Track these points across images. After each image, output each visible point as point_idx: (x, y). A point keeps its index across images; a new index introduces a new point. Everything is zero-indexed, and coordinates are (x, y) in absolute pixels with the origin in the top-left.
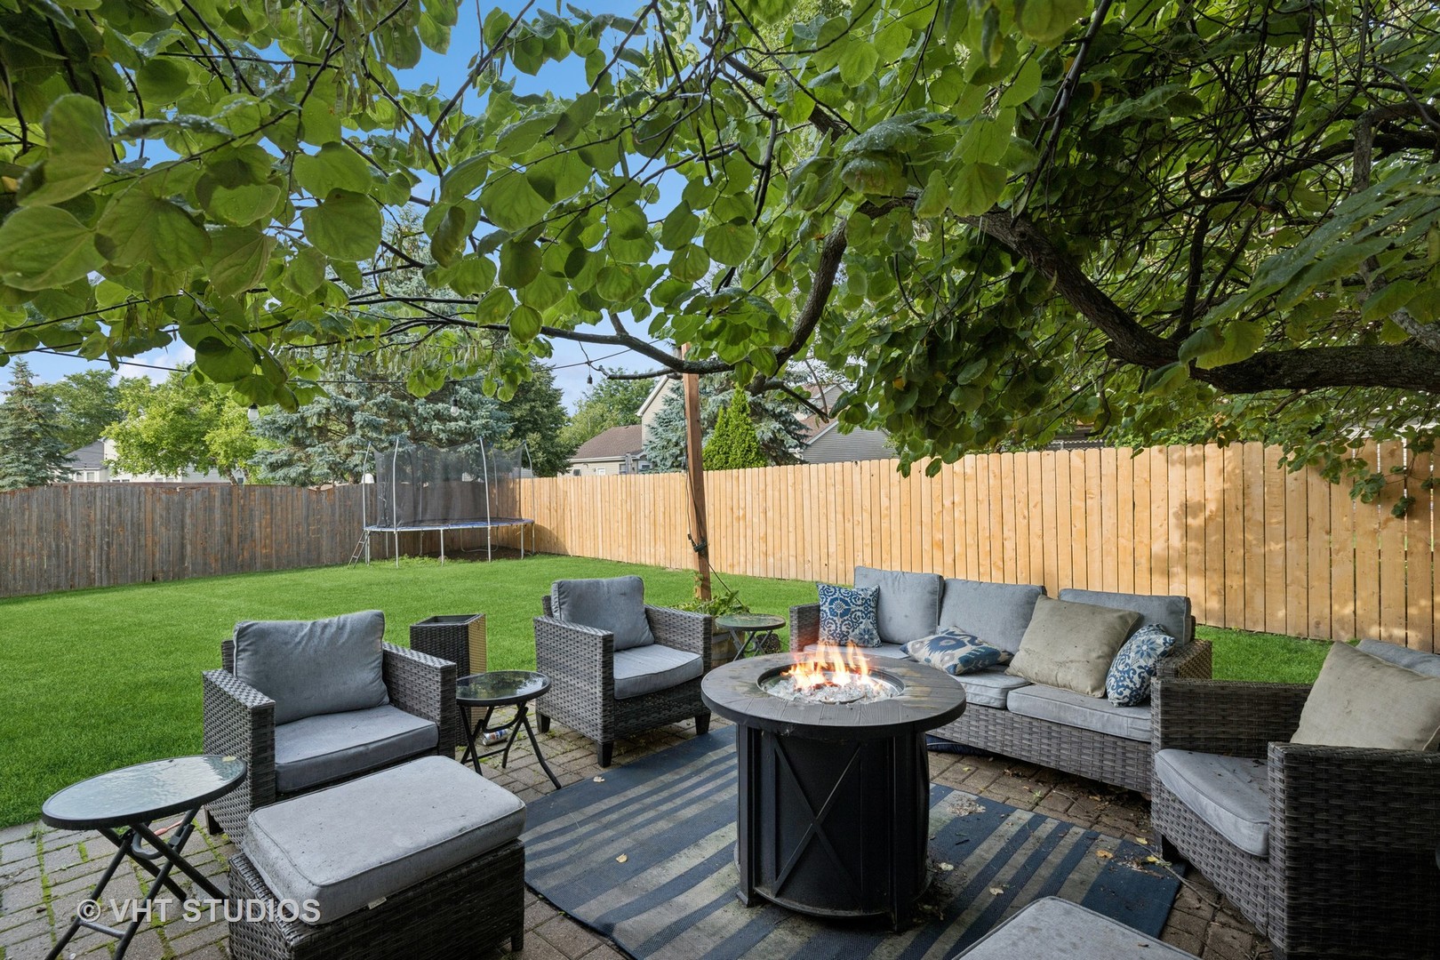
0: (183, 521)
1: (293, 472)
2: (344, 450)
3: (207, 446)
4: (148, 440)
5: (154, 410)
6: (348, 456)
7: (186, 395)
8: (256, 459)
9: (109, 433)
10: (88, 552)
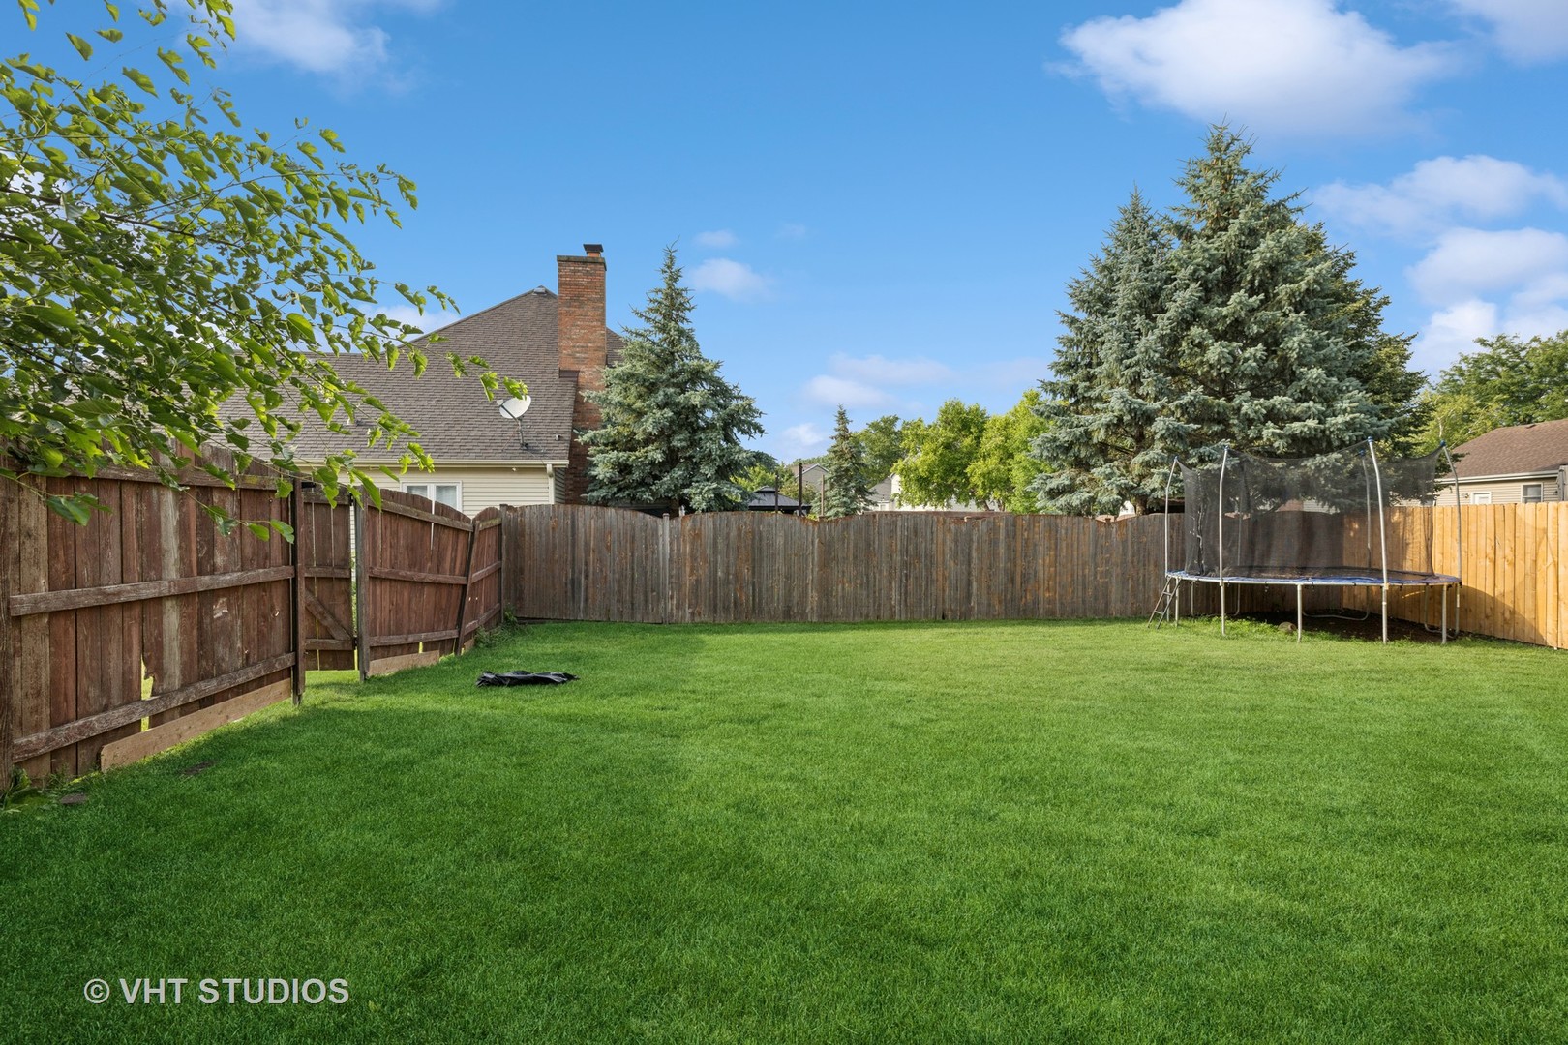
0: (969, 554)
1: (1076, 500)
2: (1137, 470)
3: (967, 479)
4: (923, 475)
5: (927, 446)
6: (1142, 477)
7: (952, 430)
8: (1035, 485)
9: (896, 469)
10: (890, 583)
